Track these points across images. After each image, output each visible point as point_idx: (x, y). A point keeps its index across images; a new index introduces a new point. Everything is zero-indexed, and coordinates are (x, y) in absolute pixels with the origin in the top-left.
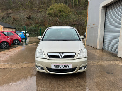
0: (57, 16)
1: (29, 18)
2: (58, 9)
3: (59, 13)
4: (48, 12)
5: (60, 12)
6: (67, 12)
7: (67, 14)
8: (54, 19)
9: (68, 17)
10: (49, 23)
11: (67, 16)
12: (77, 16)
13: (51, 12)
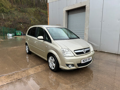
6: (9, 7)
7: (9, 10)
9: (11, 13)
11: (9, 11)
12: (21, 14)
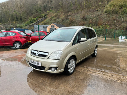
0: (117, 13)
1: (84, 18)
2: (119, 4)
3: (119, 9)
4: (105, 10)
5: (122, 8)
8: (111, 17)
10: (104, 22)
13: (109, 9)
